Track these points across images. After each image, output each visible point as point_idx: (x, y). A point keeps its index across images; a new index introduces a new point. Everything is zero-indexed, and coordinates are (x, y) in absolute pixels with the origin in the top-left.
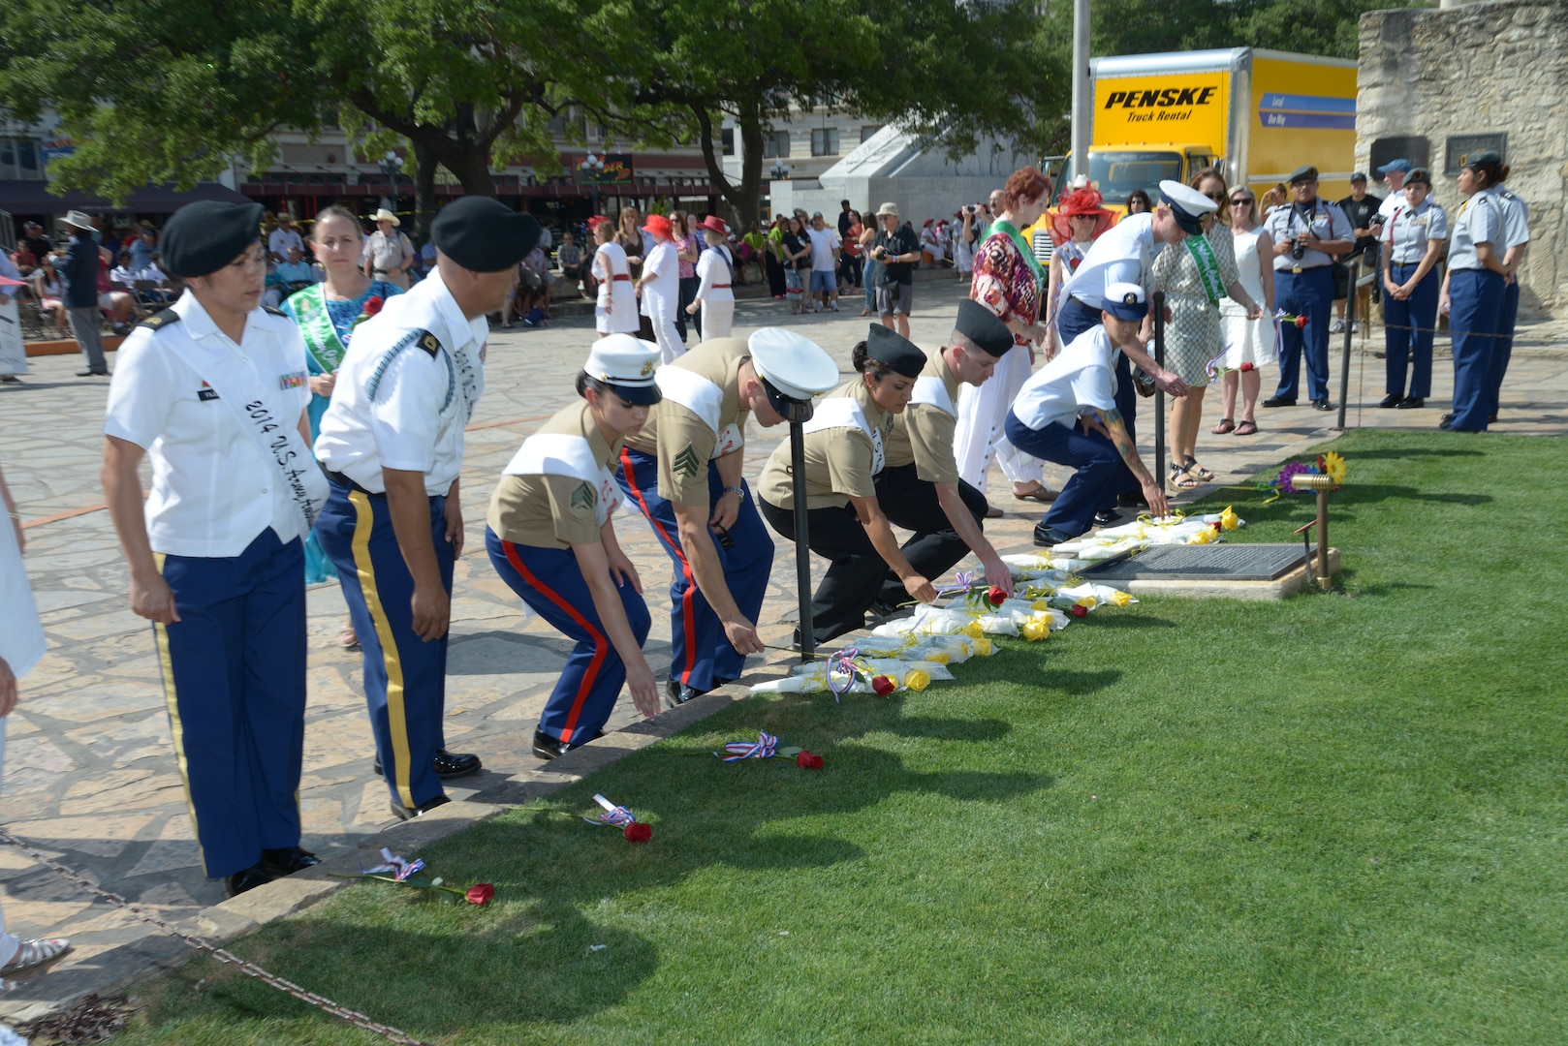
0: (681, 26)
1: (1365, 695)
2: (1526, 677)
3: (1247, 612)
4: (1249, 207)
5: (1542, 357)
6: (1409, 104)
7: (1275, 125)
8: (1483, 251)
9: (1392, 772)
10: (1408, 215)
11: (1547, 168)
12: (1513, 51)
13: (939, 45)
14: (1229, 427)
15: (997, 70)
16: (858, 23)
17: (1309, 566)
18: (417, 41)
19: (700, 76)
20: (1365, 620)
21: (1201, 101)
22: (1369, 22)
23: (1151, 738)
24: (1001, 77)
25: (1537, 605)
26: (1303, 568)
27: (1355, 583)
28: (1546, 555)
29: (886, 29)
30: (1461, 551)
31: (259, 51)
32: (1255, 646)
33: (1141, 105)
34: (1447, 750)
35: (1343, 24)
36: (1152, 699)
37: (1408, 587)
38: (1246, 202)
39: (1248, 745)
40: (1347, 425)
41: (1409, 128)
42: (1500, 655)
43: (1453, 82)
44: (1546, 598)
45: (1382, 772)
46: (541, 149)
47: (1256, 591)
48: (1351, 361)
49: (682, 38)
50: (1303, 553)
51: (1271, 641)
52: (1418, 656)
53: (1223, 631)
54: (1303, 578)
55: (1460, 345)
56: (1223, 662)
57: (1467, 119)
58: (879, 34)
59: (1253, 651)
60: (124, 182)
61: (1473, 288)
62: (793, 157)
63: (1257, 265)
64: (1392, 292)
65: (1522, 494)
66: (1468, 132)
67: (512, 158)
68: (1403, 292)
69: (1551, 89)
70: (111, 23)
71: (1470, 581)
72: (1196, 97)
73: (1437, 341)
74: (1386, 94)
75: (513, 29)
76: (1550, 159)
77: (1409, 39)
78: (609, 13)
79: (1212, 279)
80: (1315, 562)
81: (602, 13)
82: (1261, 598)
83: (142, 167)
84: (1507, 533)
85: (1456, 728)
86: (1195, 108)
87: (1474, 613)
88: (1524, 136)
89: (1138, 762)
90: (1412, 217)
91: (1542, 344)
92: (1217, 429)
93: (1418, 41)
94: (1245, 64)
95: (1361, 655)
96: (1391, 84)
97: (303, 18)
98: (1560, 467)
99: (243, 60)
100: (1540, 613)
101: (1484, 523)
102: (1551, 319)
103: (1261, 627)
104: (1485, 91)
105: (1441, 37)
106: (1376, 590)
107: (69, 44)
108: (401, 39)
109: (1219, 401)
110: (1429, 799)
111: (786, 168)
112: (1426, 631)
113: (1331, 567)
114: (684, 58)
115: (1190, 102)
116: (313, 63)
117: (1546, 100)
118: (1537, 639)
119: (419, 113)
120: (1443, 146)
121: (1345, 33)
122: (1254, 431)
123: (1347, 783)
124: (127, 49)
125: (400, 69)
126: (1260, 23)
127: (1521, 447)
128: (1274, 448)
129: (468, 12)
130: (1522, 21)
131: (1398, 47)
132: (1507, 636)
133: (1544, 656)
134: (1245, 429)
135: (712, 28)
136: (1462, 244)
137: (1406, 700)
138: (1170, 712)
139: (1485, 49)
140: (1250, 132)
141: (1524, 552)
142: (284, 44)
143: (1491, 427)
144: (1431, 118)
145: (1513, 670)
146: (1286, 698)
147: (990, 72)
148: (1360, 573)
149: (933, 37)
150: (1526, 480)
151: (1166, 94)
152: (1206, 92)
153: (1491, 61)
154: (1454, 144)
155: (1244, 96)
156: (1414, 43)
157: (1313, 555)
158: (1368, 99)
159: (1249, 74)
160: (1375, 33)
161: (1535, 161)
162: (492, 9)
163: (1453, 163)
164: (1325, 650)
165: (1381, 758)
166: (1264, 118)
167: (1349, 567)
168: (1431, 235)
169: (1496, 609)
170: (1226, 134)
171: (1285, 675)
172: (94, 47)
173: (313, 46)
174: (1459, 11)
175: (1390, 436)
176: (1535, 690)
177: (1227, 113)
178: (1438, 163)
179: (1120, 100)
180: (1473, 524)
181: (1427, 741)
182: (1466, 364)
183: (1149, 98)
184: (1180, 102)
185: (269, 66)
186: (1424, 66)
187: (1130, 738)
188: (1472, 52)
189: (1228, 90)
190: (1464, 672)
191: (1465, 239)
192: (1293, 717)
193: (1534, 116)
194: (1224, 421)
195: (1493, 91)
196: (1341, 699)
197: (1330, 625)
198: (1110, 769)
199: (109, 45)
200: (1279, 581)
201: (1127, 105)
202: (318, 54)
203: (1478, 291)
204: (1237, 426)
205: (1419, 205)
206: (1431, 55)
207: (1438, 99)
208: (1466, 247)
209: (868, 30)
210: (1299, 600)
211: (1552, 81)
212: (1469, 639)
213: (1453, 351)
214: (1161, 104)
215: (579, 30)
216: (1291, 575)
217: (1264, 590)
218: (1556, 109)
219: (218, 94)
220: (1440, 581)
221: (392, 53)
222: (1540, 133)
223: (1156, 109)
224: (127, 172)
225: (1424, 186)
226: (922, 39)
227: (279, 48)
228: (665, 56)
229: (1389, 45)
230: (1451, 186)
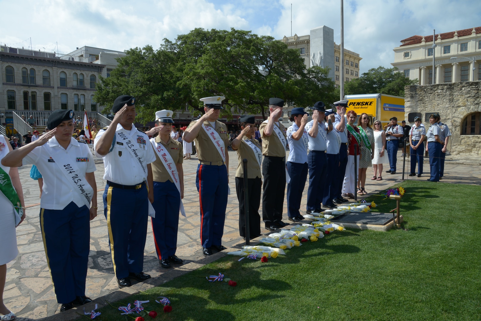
0: (257, 88)
1: (410, 268)
2: (461, 263)
3: (376, 235)
4: (380, 125)
5: (450, 164)
6: (416, 106)
7: (387, 110)
8: (436, 137)
9: (420, 302)
10: (416, 129)
11: (448, 121)
12: (439, 95)
13: (312, 92)
14: (375, 178)
15: (326, 98)
16: (295, 88)
17: (394, 221)
18: (200, 91)
19: (260, 99)
20: (410, 239)
21: (370, 105)
22: (406, 88)
23: (341, 282)
24: (326, 99)
25: (460, 236)
26: (392, 222)
27: (407, 226)
28: (460, 219)
29: (301, 89)
30: (436, 216)
31: (169, 94)
32: (377, 247)
33: (357, 105)
34: (438, 294)
35: (401, 91)
36: (344, 266)
37: (423, 228)
38: (378, 124)
39: (372, 287)
40: (404, 179)
41: (417, 111)
42: (451, 254)
43: (426, 101)
44: (462, 233)
45: (417, 302)
46: (229, 114)
47: (379, 228)
48: (405, 163)
49: (257, 90)
50: (392, 217)
51: (382, 245)
52: (427, 253)
53: (369, 241)
54: (392, 225)
55: (432, 160)
56: (367, 252)
57: (430, 109)
58: (299, 90)
59: (377, 249)
60: (146, 121)
61: (434, 146)
62: (284, 117)
63: (381, 139)
64: (413, 148)
65: (450, 200)
66: (430, 112)
67: (223, 116)
68: (415, 148)
69: (448, 103)
70: (142, 89)
71: (440, 227)
72: (369, 104)
73: (424, 159)
74: (411, 103)
75: (220, 88)
76: (449, 119)
77: (416, 91)
78: (240, 85)
79: (366, 141)
80: (396, 219)
81: (239, 85)
82: (380, 230)
83: (149, 118)
84: (448, 211)
85: (440, 283)
86: (368, 106)
87: (442, 238)
88: (443, 113)
89: (336, 292)
90: (417, 129)
91: (449, 160)
92: (372, 179)
93: (418, 92)
94: (379, 97)
95: (409, 252)
96: (412, 101)
97: (178, 87)
98: (459, 192)
99: (166, 95)
100: (461, 239)
101: (442, 208)
102: (451, 155)
103: (380, 240)
104: (433, 103)
105: (423, 91)
106: (413, 229)
107: (134, 94)
108: (197, 90)
109: (373, 172)
110: (433, 316)
111: (282, 119)
112: (429, 244)
113: (401, 221)
114: (257, 95)
115: (368, 105)
116: (180, 96)
117: (447, 106)
118: (462, 248)
119: (200, 106)
120: (425, 115)
121: (401, 93)
122: (382, 179)
123: (405, 307)
124: (145, 94)
125: (196, 97)
126: (383, 90)
127: (449, 186)
128: (386, 184)
129: (211, 85)
130: (441, 88)
131: (414, 93)
132: (453, 247)
133: (464, 255)
134: (379, 179)
135: (263, 88)
136: (431, 135)
137: (424, 270)
138: (349, 271)
139: (433, 94)
140: (381, 111)
141: (454, 218)
142: (174, 92)
143: (440, 180)
144: (421, 109)
145: (456, 260)
146: (386, 268)
147: (324, 98)
148: (409, 223)
149: (311, 91)
150: (451, 196)
151: (362, 103)
152: (371, 103)
153: (434, 97)
154: (427, 114)
155: (379, 104)
156: (417, 92)
157: (395, 218)
158: (407, 104)
159: (380, 99)
160: (408, 90)
161: (445, 119)
162: (216, 84)
163: (427, 119)
164: (399, 249)
165: (416, 295)
166: (384, 108)
167: (405, 220)
168: (422, 134)
169: (448, 237)
170: (376, 112)
171: (386, 258)
172: (138, 94)
173: (180, 93)
174: (426, 86)
175: (415, 182)
176: (464, 268)
177: (376, 107)
178: (423, 119)
179: (352, 104)
180: (439, 208)
181: (431, 289)
182: (434, 165)
183: (358, 104)
184: (365, 105)
185: (171, 97)
186: (419, 97)
187: (336, 281)
188: (430, 95)
189: (376, 102)
190: (441, 260)
191: (432, 134)
192: (388, 276)
193: (445, 109)
194: (374, 177)
195: (435, 103)
196: (403, 269)
197: (400, 240)
198: (326, 295)
199: (141, 94)
200: (386, 226)
201: (354, 105)
202: (181, 94)
203: (435, 147)
204: (377, 178)
205: (419, 127)
206: (421, 95)
207: (423, 105)
208: (432, 136)
209: (297, 89)
210: (392, 231)
211: (448, 102)
212: (442, 247)
213: (430, 161)
214: (361, 105)
215: (234, 89)
216: (389, 224)
217: (381, 228)
218: (449, 108)
219: (161, 102)
220: (431, 226)
221: (195, 94)
222: (446, 113)
223: (360, 106)
224: (146, 119)
225: (420, 122)
226: (309, 91)
227: (173, 93)
228: (252, 94)
229: (411, 93)
230: (427, 124)
